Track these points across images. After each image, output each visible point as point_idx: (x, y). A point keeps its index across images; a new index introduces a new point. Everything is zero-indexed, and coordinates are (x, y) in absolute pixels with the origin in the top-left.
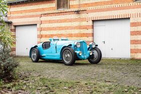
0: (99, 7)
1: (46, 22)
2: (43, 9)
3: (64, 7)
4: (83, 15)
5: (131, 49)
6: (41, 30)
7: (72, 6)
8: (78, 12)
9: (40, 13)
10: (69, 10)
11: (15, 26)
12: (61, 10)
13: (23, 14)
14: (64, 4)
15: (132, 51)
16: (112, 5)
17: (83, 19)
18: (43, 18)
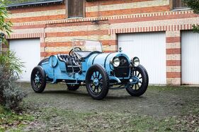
0: (125, 16)
1: (53, 34)
2: (49, 17)
3: (77, 15)
4: (104, 27)
5: (167, 73)
6: (46, 45)
7: (89, 13)
8: (96, 22)
9: (45, 22)
10: (85, 19)
11: (9, 40)
12: (74, 19)
13: (21, 24)
14: (77, 11)
15: (169, 75)
16: (142, 14)
17: (104, 31)
18: (49, 30)
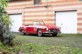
1: (27, 12)
2: (26, 5)
3: (38, 4)
4: (49, 9)
6: (24, 17)
7: (43, 3)
8: (46, 7)
9: (24, 7)
10: (41, 5)
11: (9, 15)
12: (37, 5)
13: (14, 8)
14: (38, 2)
15: (78, 29)
16: (67, 3)
17: (49, 10)
18: (26, 10)
